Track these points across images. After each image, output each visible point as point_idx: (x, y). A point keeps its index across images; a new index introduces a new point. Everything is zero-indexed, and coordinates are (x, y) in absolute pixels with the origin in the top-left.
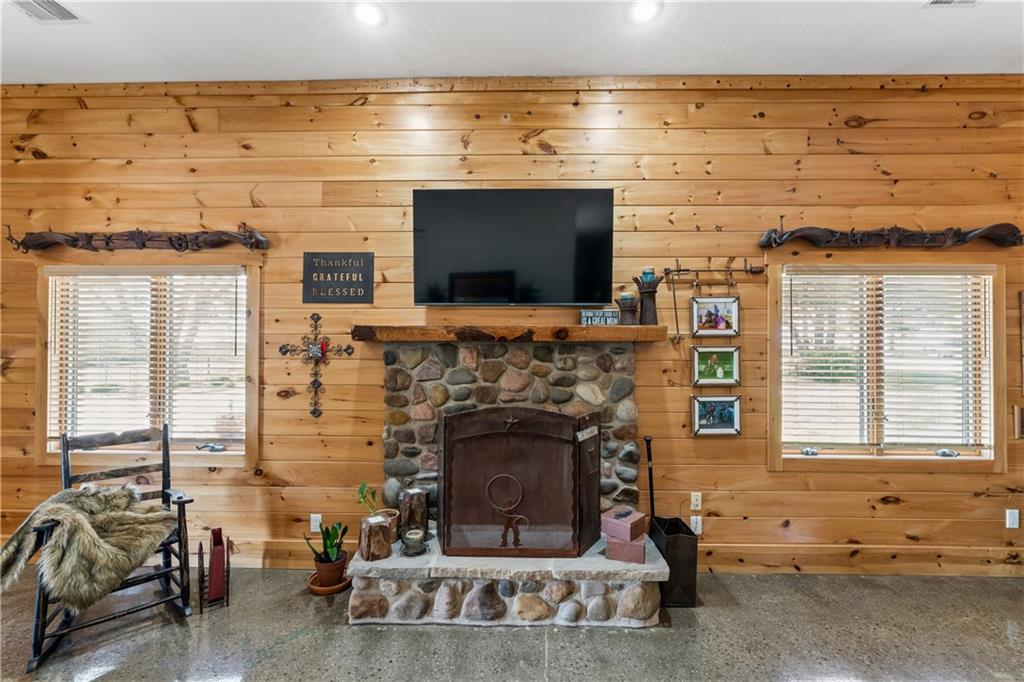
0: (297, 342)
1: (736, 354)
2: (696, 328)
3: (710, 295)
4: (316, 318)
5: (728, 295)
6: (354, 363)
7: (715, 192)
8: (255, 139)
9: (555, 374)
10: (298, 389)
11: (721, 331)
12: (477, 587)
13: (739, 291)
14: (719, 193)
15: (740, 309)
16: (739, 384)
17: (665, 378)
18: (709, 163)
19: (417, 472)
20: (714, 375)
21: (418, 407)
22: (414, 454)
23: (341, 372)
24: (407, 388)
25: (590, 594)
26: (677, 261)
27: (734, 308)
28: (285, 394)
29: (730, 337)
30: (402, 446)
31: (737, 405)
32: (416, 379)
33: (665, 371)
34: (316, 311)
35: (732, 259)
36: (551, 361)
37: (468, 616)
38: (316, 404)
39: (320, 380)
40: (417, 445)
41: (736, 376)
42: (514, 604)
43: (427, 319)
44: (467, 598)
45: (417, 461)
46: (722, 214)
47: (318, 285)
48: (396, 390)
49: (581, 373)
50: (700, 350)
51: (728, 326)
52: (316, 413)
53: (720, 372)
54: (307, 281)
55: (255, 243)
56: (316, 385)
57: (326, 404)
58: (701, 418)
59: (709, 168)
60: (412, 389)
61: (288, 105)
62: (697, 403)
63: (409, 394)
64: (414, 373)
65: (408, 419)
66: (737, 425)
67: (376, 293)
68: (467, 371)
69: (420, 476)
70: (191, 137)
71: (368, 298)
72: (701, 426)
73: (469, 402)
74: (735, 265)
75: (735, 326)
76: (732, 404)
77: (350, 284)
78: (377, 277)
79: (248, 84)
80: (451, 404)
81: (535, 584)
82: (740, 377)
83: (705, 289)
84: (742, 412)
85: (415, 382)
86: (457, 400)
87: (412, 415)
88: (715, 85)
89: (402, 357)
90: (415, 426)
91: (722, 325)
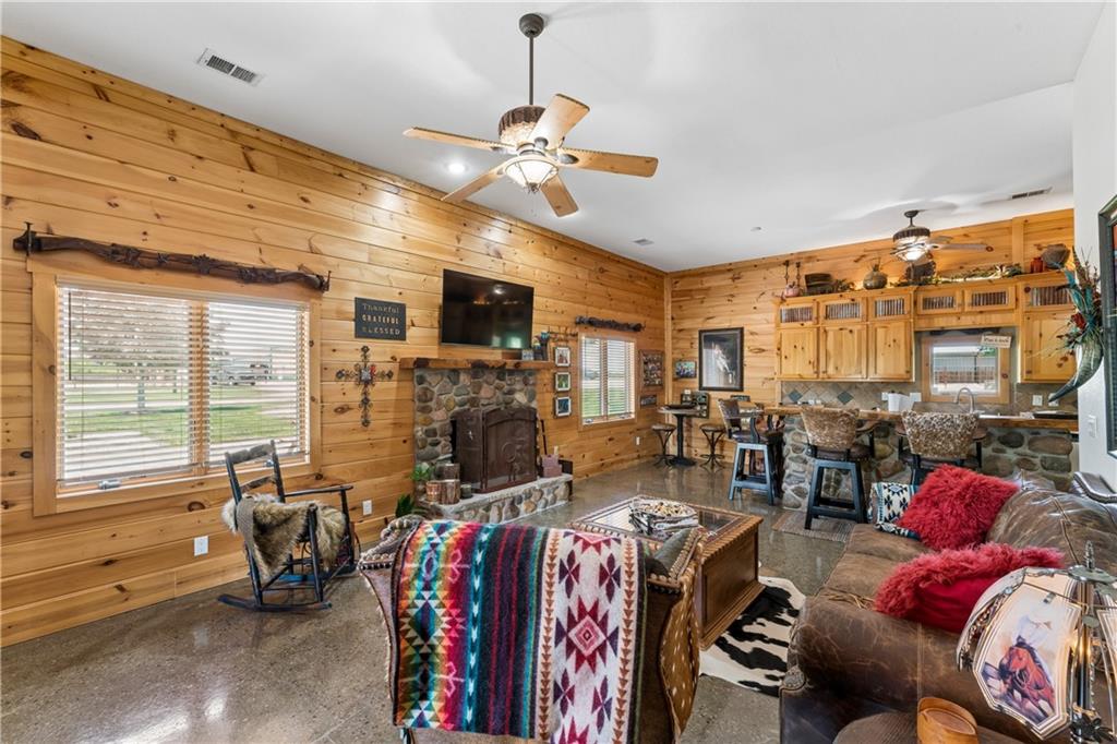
0: (350, 368)
1: (569, 376)
2: (556, 363)
3: (561, 346)
4: (365, 350)
5: (566, 347)
6: (393, 384)
7: (561, 293)
8: (312, 195)
9: (506, 388)
10: (352, 405)
11: (565, 364)
12: (507, 503)
13: (570, 344)
14: (563, 294)
15: (571, 353)
16: (570, 390)
17: (545, 388)
18: (559, 278)
19: (438, 456)
20: (562, 386)
21: (438, 413)
22: (437, 444)
23: (383, 391)
24: (431, 400)
25: (549, 494)
26: (552, 328)
27: (568, 353)
28: (342, 410)
29: (567, 367)
30: (429, 440)
31: (570, 401)
32: (436, 393)
33: (545, 385)
34: (366, 344)
35: (567, 328)
36: (504, 380)
37: (507, 519)
38: (366, 415)
39: (369, 397)
40: (438, 438)
41: (569, 386)
42: (522, 507)
43: (439, 354)
44: (504, 510)
45: (438, 448)
46: (564, 305)
47: (367, 324)
48: (424, 401)
49: (518, 387)
50: (558, 373)
51: (567, 362)
52: (366, 423)
53: (564, 385)
54: (358, 320)
55: (314, 285)
56: (365, 402)
57: (372, 415)
58: (559, 408)
59: (559, 281)
60: (434, 401)
61: (340, 175)
62: (557, 401)
63: (432, 404)
64: (436, 390)
65: (432, 421)
66: (569, 411)
67: (407, 334)
68: (465, 387)
69: (441, 458)
70: (247, 174)
71: (402, 337)
72: (558, 412)
73: (466, 407)
74: (568, 331)
75: (569, 362)
76: (568, 401)
77: (389, 325)
78: (408, 322)
80: (457, 408)
81: (529, 495)
82: (571, 387)
83: (559, 343)
84: (572, 403)
85: (436, 396)
86: (461, 406)
87: (435, 418)
89: (428, 379)
90: (436, 425)
91: (565, 361)
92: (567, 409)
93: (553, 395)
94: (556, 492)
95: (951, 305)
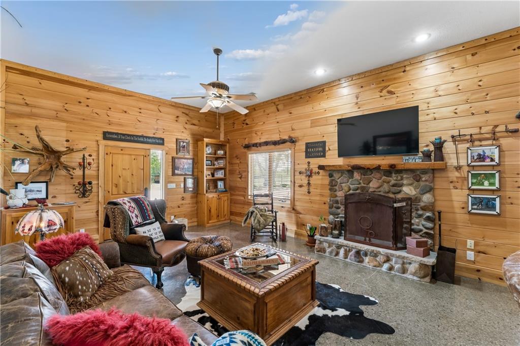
0: (303, 170)
1: (497, 175)
2: (469, 162)
3: (481, 146)
4: (309, 163)
5: (492, 145)
6: (319, 177)
7: (484, 94)
8: (293, 111)
9: (393, 182)
10: (304, 185)
11: (488, 162)
12: (354, 251)
13: (501, 142)
14: (487, 94)
15: (500, 151)
16: (498, 190)
17: (452, 185)
18: (480, 81)
19: (339, 214)
20: (483, 184)
21: (340, 192)
22: (338, 208)
23: (317, 180)
24: (336, 186)
25: (396, 263)
26: (459, 131)
27: (496, 151)
28: (301, 186)
29: (493, 166)
30: (335, 205)
31: (498, 200)
32: (339, 182)
33: (452, 182)
34: (309, 161)
35: (496, 126)
36: (391, 177)
37: (350, 259)
38: (309, 189)
39: (310, 182)
40: (339, 205)
41: (497, 185)
42: (367, 259)
44: (350, 254)
45: (339, 211)
46: (489, 105)
47: (310, 153)
48: (332, 186)
49: (405, 182)
50: (472, 172)
51: (492, 160)
52: (309, 192)
53: (486, 183)
54: (306, 152)
55: (292, 141)
56: (309, 184)
57: (312, 190)
58: (472, 205)
59: (480, 83)
60: (338, 186)
61: (301, 98)
62: (470, 198)
63: (337, 188)
64: (338, 181)
65: (336, 196)
66: (498, 210)
67: (327, 154)
68: (358, 180)
69: (340, 216)
70: (278, 113)
71: (324, 156)
72: (472, 209)
73: (357, 191)
74: (497, 129)
75: (497, 160)
76: (494, 199)
77: (318, 152)
78: (327, 149)
79: (291, 94)
80: (351, 192)
81: (376, 255)
82: (500, 186)
83: (477, 143)
84: (501, 203)
85: (339, 184)
86: (353, 190)
87: (338, 195)
88: (484, 42)
89: (334, 175)
90: (339, 199)
91: (489, 160)
92: (494, 208)
93: (467, 192)
94: (407, 266)
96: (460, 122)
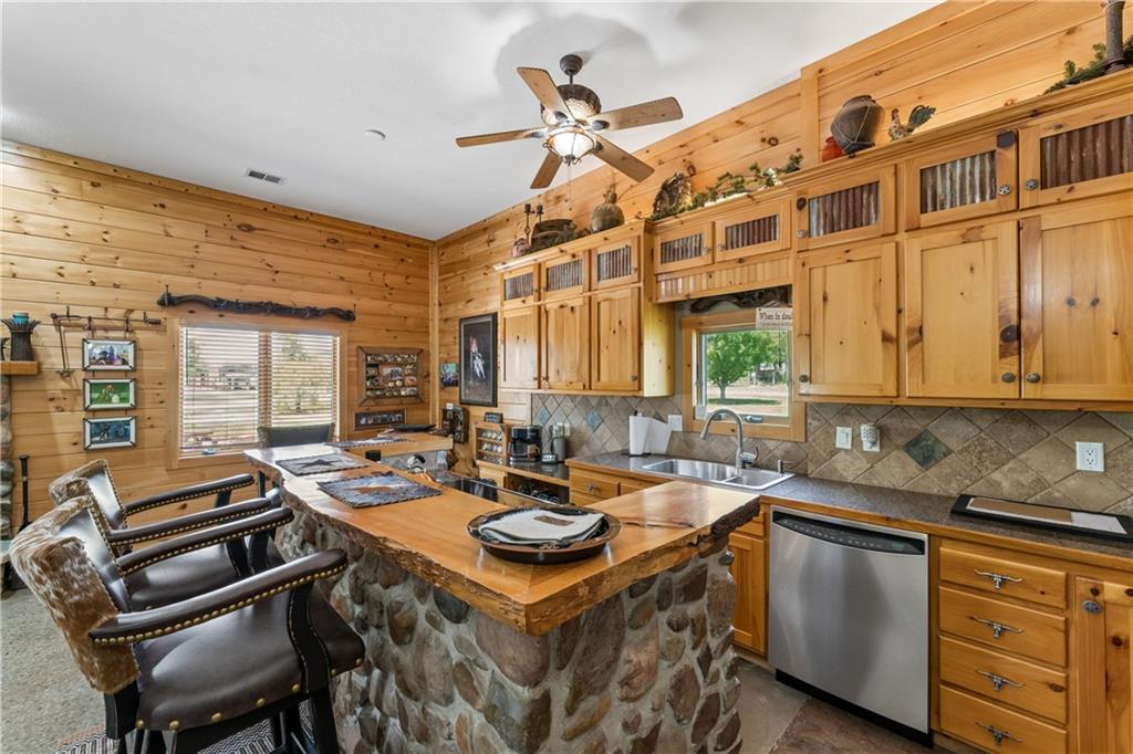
1: (132, 385)
2: (87, 364)
3: (107, 338)
5: (125, 339)
7: (112, 256)
11: (118, 366)
13: (138, 336)
14: (117, 258)
15: (136, 350)
16: (134, 408)
17: (51, 404)
18: (106, 233)
20: (110, 401)
26: (68, 308)
27: (131, 348)
29: (126, 371)
31: (133, 423)
33: (52, 399)
35: (130, 311)
41: (132, 401)
46: (120, 275)
50: (92, 381)
51: (125, 362)
53: (115, 398)
58: (92, 436)
59: (106, 237)
62: (88, 425)
66: (133, 439)
72: (92, 443)
74: (133, 316)
75: (131, 363)
76: (128, 423)
82: (136, 401)
83: (99, 333)
84: (137, 428)
88: (111, 172)
91: (119, 362)
92: (126, 436)
93: (83, 415)
95: (698, 252)
96: (68, 293)
